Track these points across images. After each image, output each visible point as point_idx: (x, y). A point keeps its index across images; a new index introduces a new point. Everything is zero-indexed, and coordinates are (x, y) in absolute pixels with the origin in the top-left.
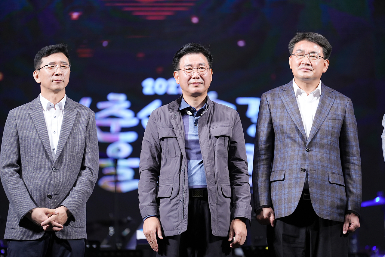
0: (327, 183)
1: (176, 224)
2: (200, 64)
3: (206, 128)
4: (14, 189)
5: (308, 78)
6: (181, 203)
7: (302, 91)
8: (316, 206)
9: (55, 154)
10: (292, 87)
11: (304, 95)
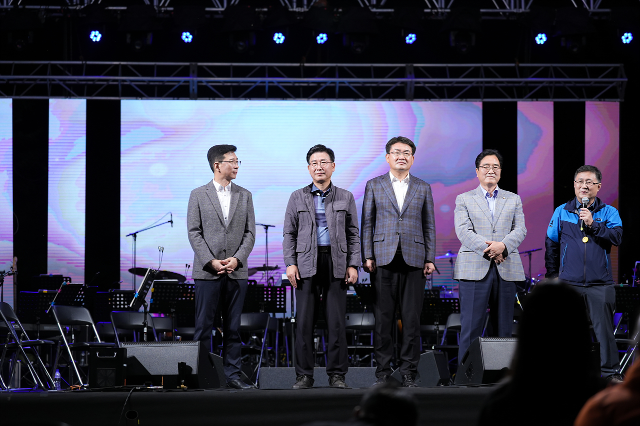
0: (413, 242)
1: (309, 270)
2: (322, 160)
3: (330, 205)
4: (198, 246)
5: (403, 169)
6: (312, 256)
7: (397, 179)
8: (405, 258)
9: (226, 221)
10: (389, 176)
11: (398, 182)
